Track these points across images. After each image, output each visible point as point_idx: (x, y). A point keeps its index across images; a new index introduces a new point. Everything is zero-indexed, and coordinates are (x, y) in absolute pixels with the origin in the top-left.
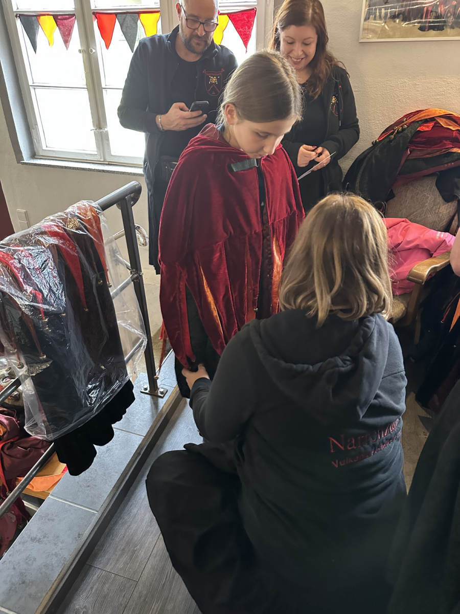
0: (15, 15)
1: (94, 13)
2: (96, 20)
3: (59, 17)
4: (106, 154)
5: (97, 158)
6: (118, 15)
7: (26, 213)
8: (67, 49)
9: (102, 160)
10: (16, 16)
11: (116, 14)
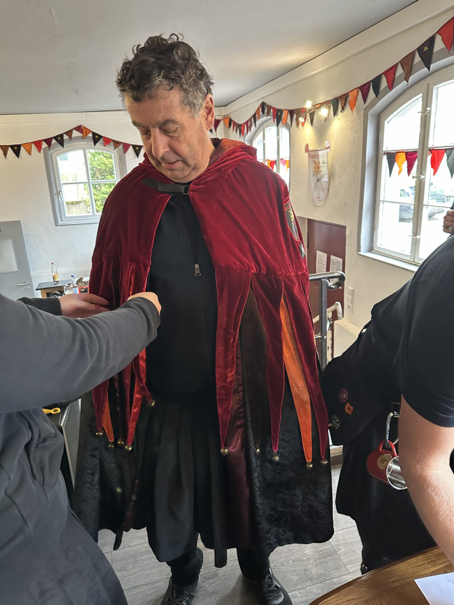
0: (384, 152)
1: (430, 150)
2: (431, 155)
3: (409, 154)
4: (416, 258)
5: (409, 259)
6: (447, 151)
7: (353, 291)
8: (409, 175)
9: (412, 260)
10: (384, 154)
11: (445, 150)
